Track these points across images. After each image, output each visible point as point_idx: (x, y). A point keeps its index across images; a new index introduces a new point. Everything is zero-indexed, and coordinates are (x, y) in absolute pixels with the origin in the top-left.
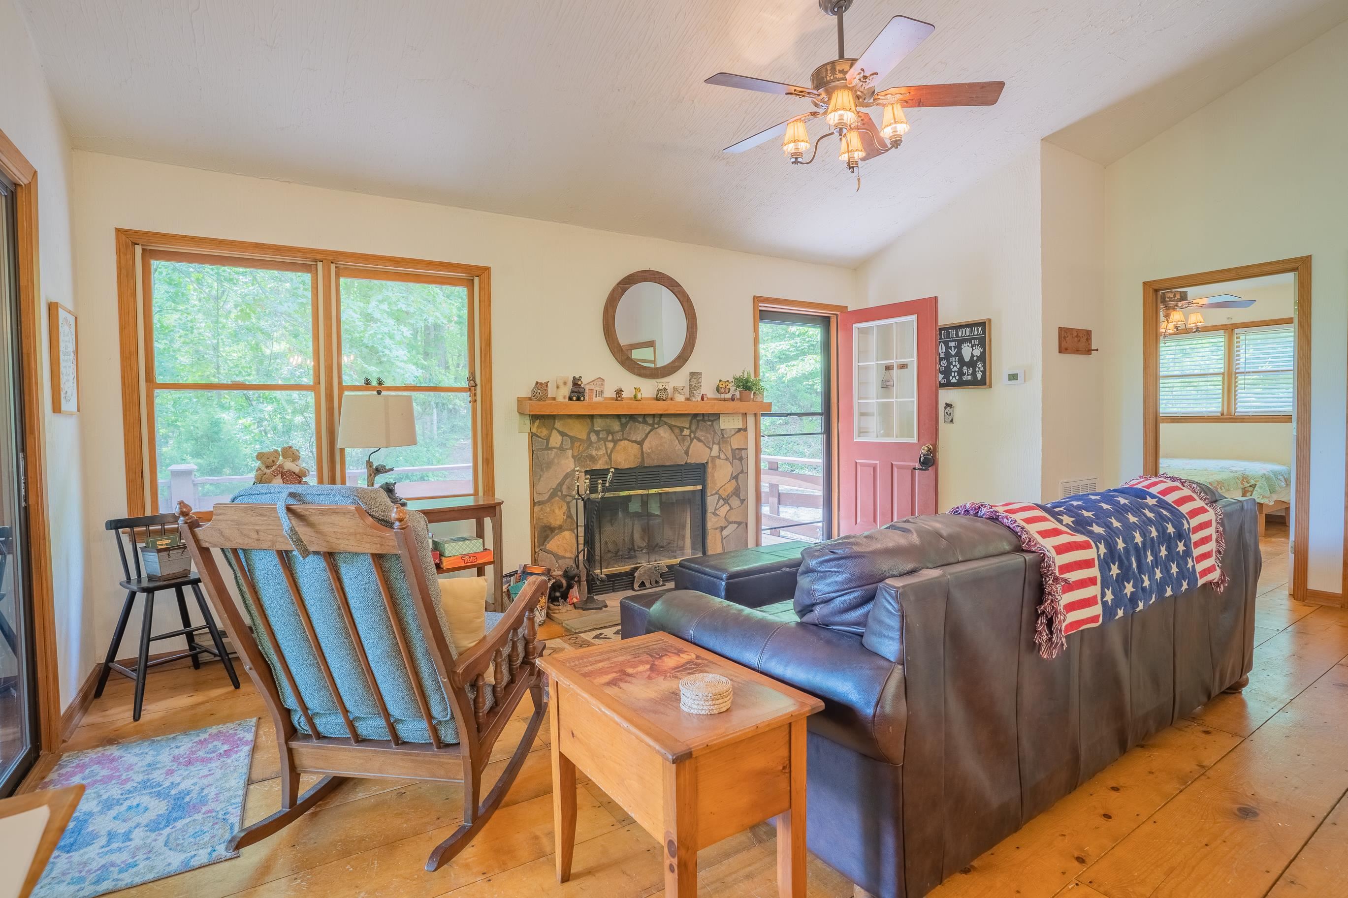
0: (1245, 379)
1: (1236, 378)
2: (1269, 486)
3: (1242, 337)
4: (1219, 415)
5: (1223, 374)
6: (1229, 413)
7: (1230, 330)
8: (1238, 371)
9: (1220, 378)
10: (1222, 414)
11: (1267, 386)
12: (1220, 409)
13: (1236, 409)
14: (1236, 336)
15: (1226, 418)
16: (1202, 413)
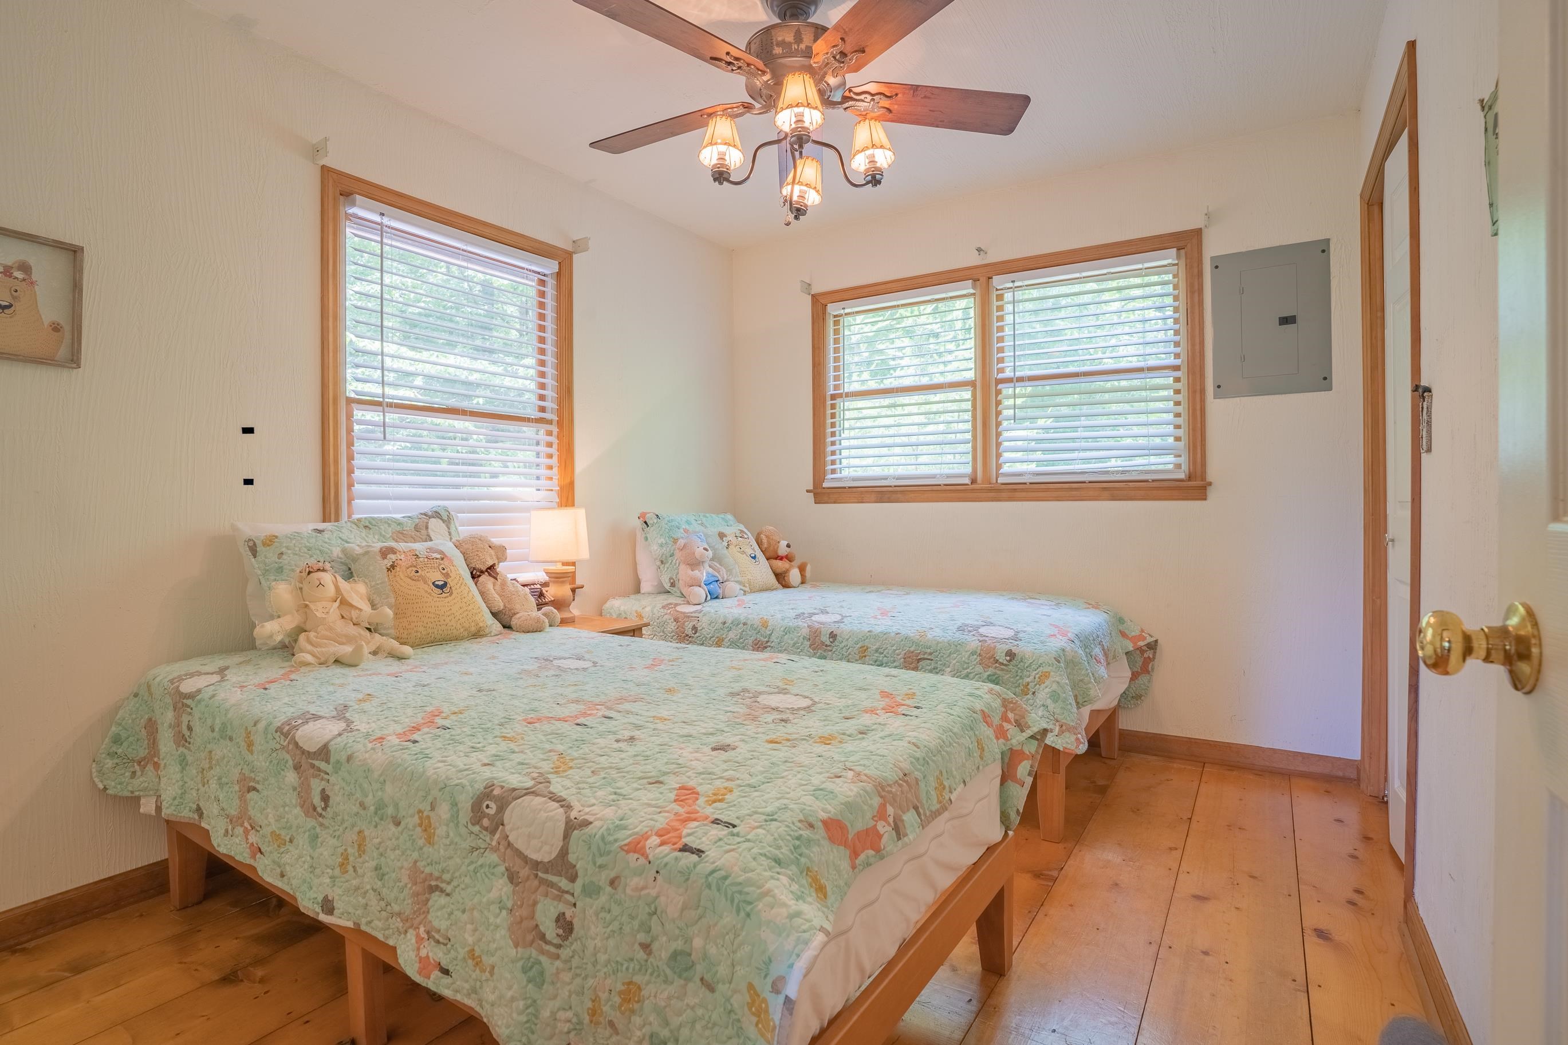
0: (1015, 396)
1: (998, 392)
2: (1074, 686)
3: (1008, 296)
4: (967, 481)
5: (972, 384)
6: (987, 479)
7: (983, 280)
8: (1000, 376)
9: (967, 394)
10: (974, 481)
11: (1065, 411)
12: (968, 469)
13: (999, 467)
14: (996, 293)
15: (981, 490)
16: (934, 477)
